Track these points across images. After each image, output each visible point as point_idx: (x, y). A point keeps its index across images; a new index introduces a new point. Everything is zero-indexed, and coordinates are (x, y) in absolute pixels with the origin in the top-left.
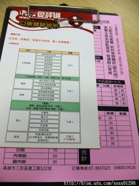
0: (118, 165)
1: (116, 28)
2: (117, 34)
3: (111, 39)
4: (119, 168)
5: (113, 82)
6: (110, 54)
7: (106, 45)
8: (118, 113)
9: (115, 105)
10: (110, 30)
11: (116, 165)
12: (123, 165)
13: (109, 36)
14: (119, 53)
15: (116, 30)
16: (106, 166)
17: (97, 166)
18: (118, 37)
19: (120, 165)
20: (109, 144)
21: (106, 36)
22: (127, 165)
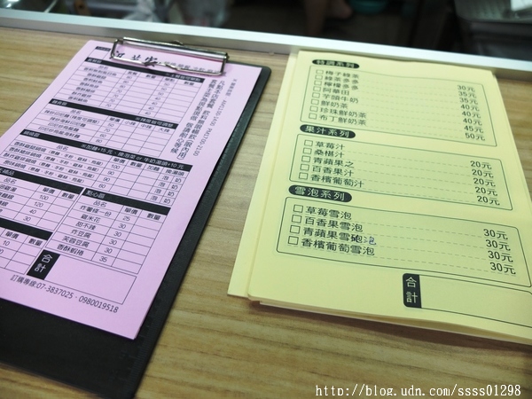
0: (89, 297)
1: (233, 84)
2: (228, 94)
3: (213, 101)
4: (89, 301)
5: (170, 165)
6: (195, 123)
7: (198, 108)
8: (145, 213)
9: (149, 200)
10: (219, 86)
11: (85, 296)
12: (97, 299)
13: (211, 96)
14: (213, 124)
15: (231, 87)
16: (67, 290)
17: (53, 286)
18: (228, 99)
19: (93, 298)
20: (98, 258)
21: (207, 94)
22: (104, 302)
